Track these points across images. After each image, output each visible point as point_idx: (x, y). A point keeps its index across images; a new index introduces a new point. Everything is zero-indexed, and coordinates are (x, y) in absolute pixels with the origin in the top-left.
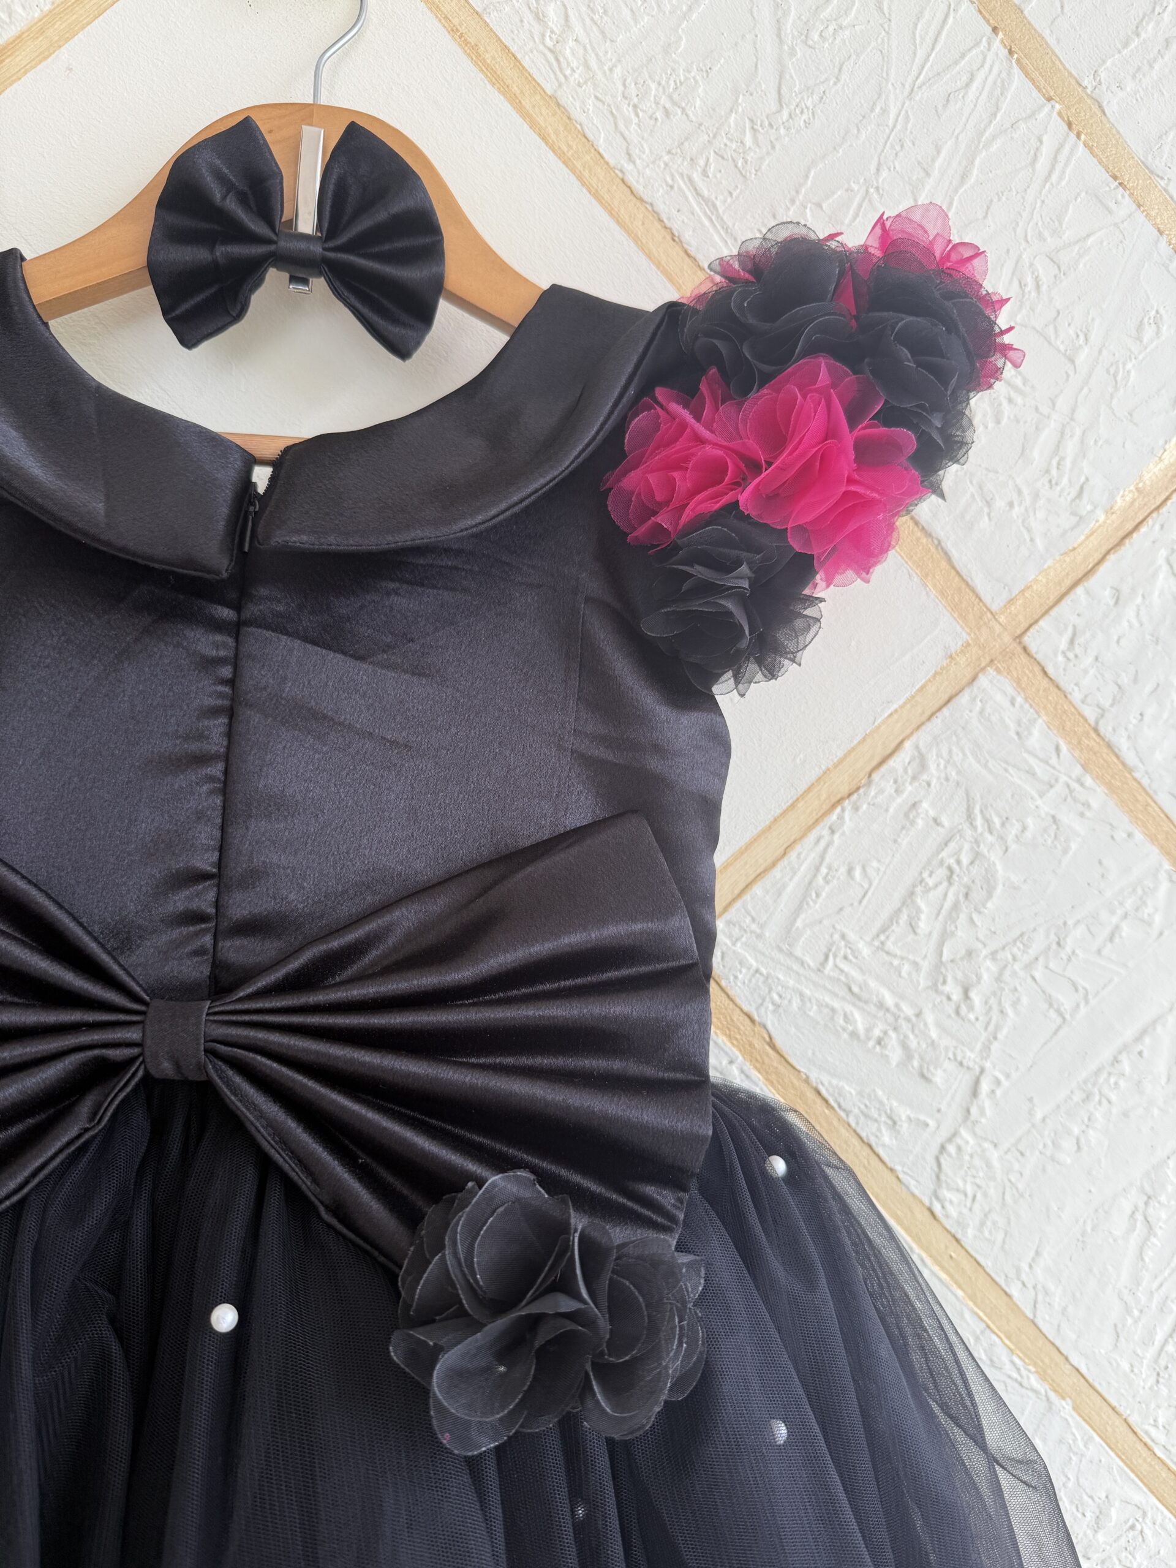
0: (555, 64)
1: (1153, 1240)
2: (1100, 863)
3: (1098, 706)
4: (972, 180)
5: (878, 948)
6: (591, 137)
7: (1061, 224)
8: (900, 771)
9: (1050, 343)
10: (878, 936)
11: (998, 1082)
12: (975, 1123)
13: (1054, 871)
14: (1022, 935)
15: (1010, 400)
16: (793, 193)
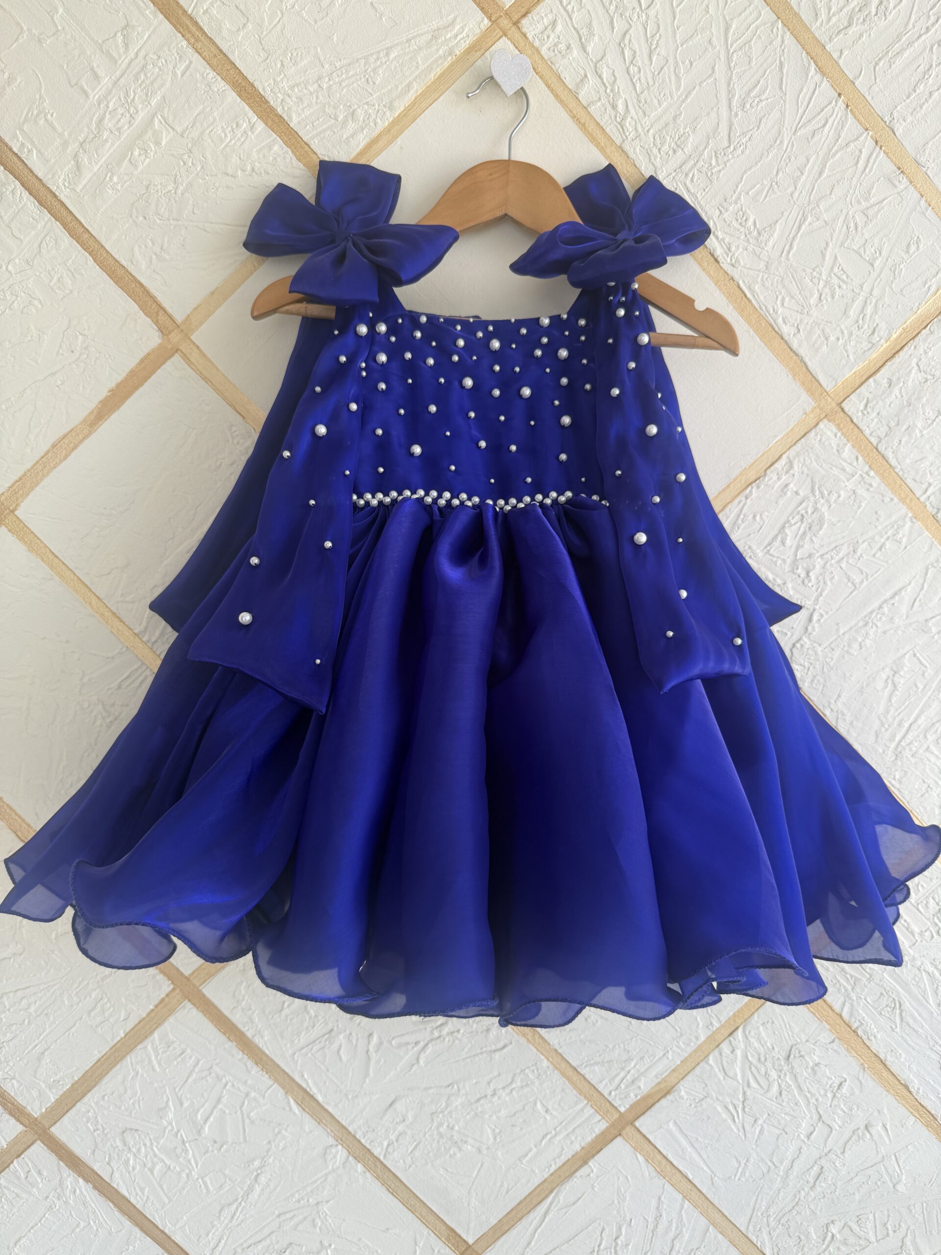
0: (621, 130)
1: (897, 693)
2: (876, 513)
3: (878, 437)
4: (825, 175)
5: (766, 553)
6: (638, 166)
7: (870, 195)
8: (780, 469)
9: (861, 256)
10: (766, 547)
11: (822, 616)
12: (810, 634)
13: (853, 517)
14: (836, 547)
15: (840, 287)
16: (735, 187)
